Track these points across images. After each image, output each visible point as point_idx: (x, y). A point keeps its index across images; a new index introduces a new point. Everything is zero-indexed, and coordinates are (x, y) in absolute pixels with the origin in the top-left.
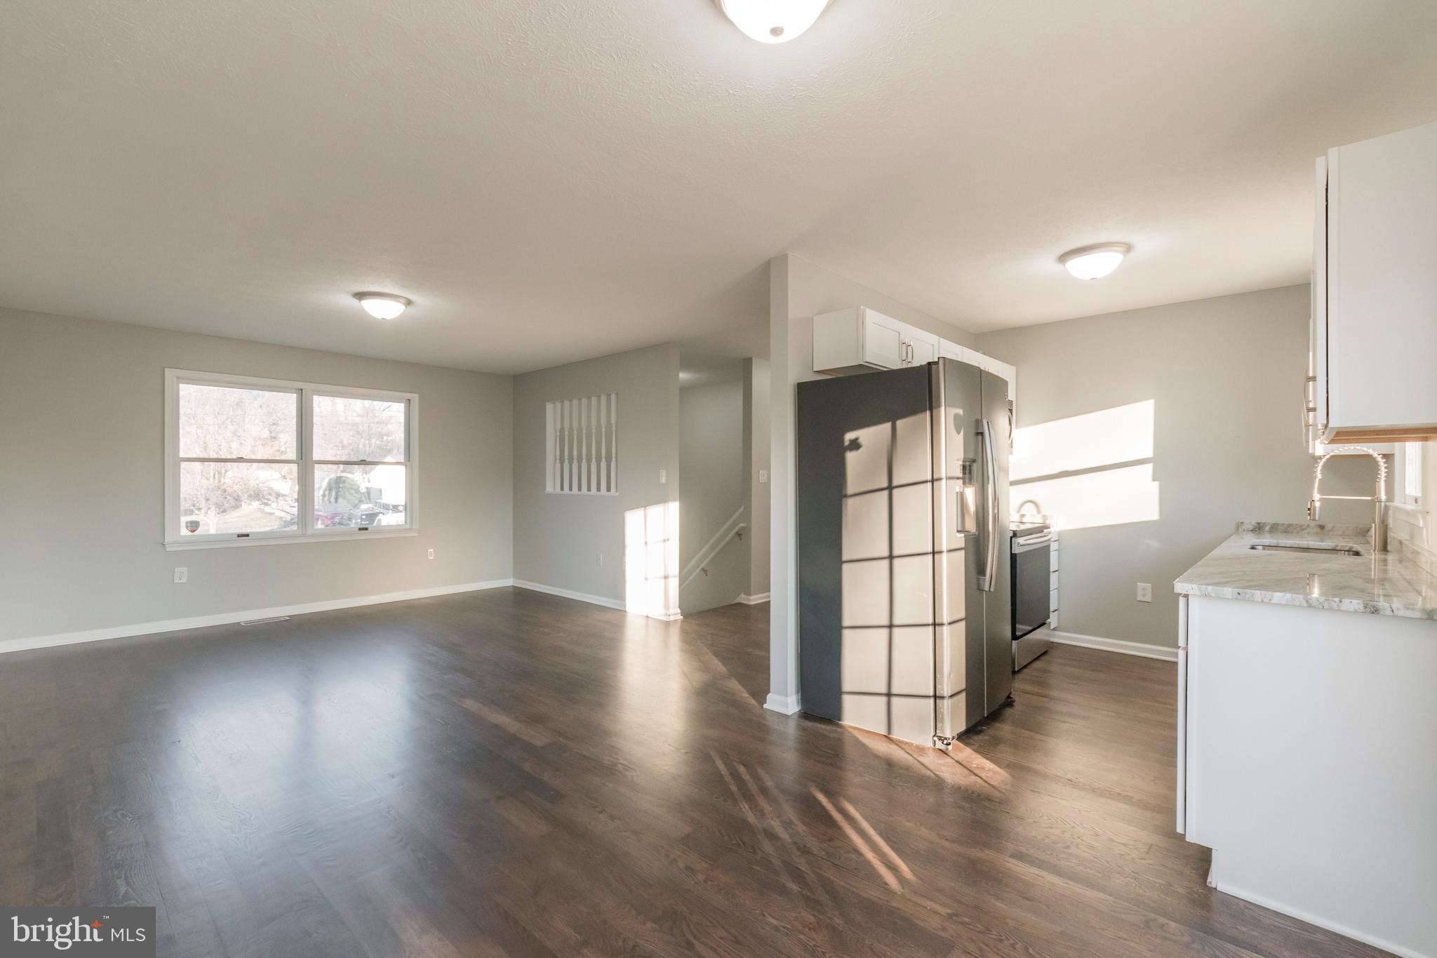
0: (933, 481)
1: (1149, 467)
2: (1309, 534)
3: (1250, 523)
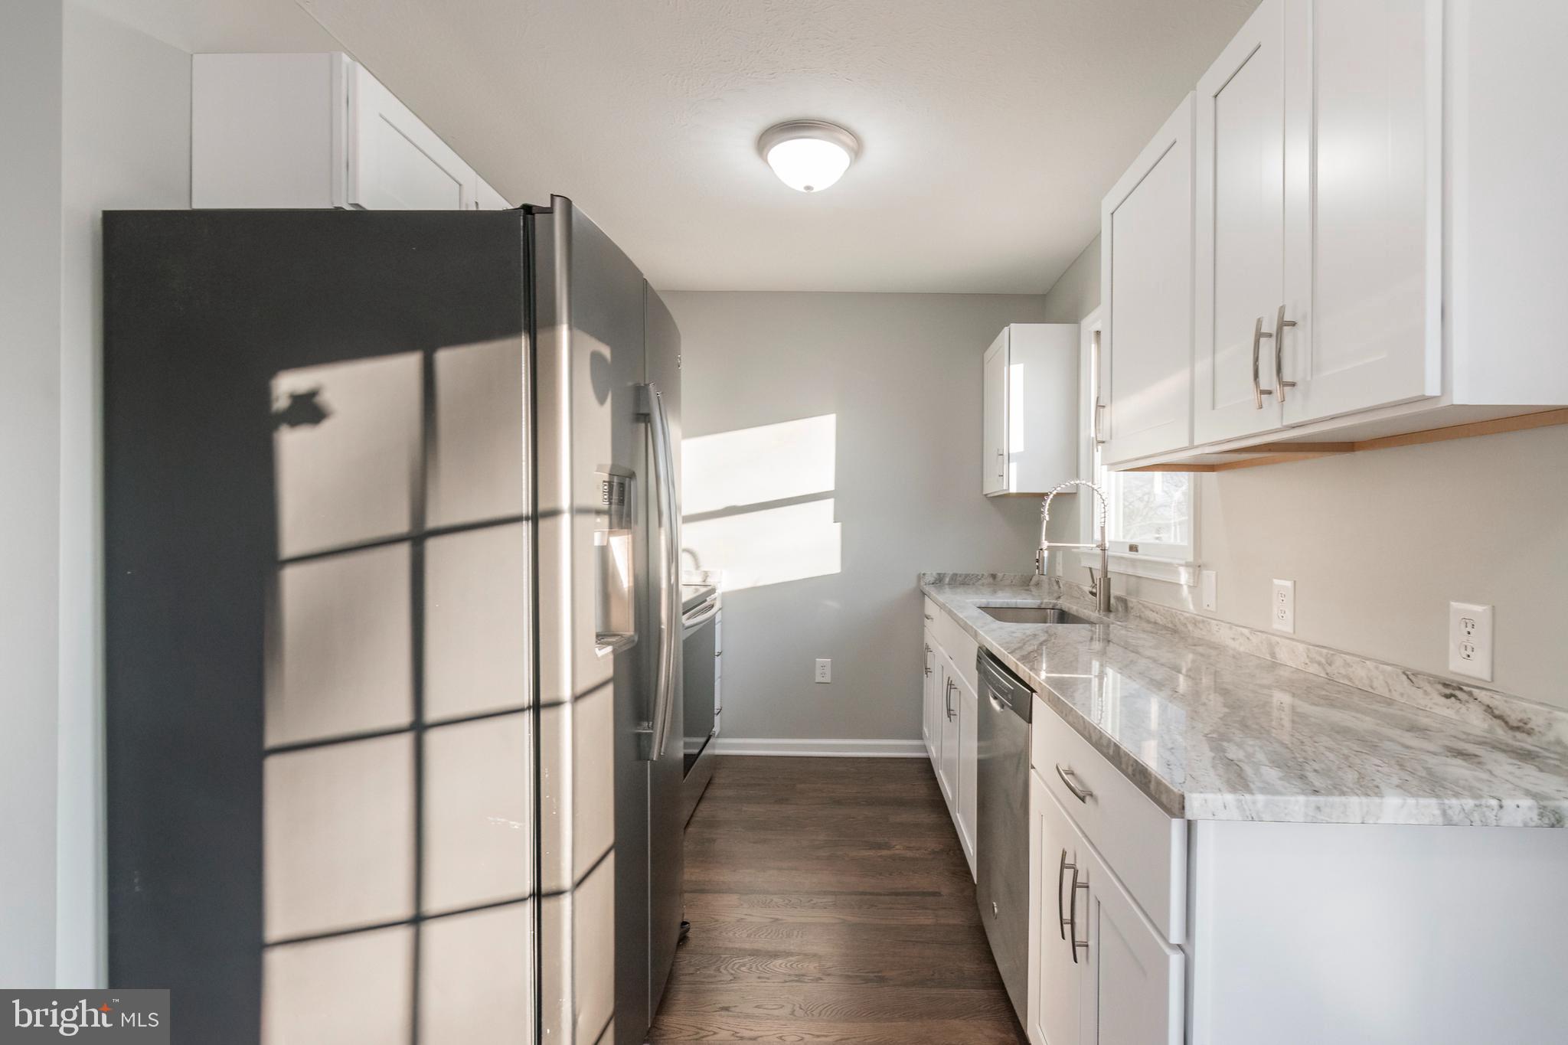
0: (535, 518)
1: (830, 503)
2: (983, 585)
3: (931, 575)
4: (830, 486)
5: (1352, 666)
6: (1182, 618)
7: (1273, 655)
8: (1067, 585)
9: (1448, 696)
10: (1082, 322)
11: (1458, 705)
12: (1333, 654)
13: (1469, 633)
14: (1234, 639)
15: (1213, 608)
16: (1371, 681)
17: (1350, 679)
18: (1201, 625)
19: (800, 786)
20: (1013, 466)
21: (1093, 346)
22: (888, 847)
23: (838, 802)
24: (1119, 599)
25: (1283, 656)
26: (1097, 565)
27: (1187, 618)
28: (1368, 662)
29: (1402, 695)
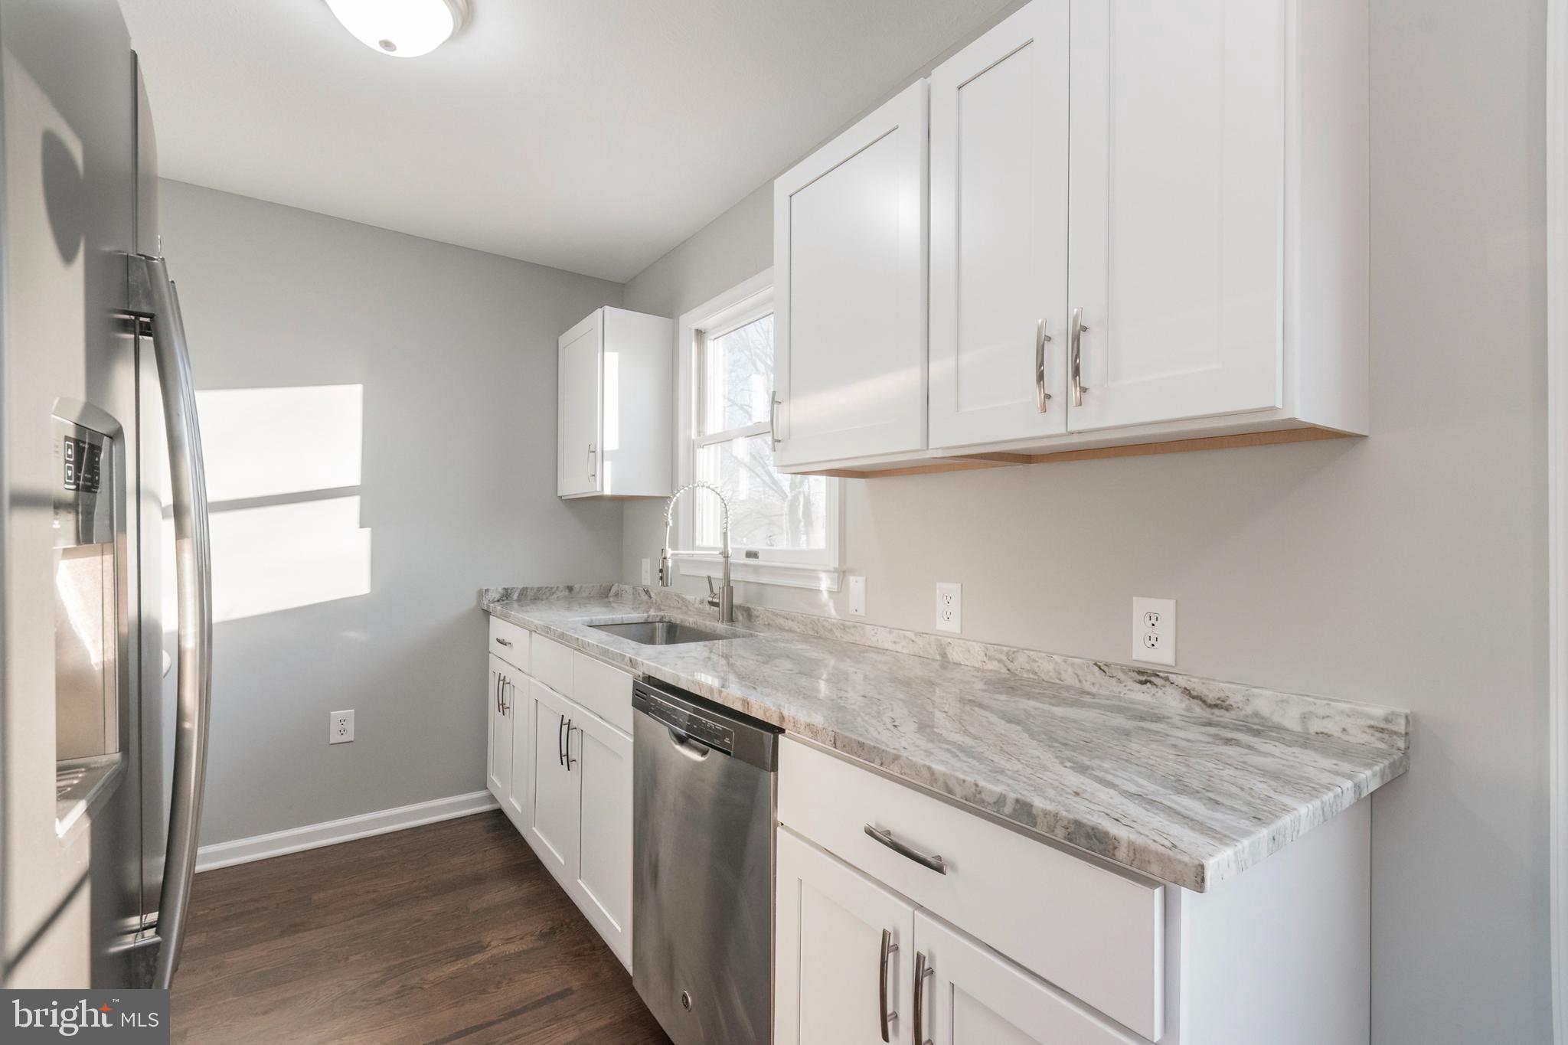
1: (354, 502)
2: (558, 599)
3: (496, 590)
4: (354, 479)
5: (1036, 662)
6: (826, 624)
7: (944, 655)
8: (662, 594)
9: (1146, 682)
10: (681, 317)
11: (1154, 689)
12: (1014, 652)
13: (1153, 625)
14: (895, 642)
15: (861, 612)
16: (1059, 673)
17: (1036, 674)
18: (852, 630)
19: (318, 897)
20: (608, 465)
21: (694, 345)
22: (481, 948)
23: (388, 904)
24: (739, 607)
25: (955, 655)
26: (718, 574)
27: (833, 624)
28: (1054, 657)
29: (1093, 684)
